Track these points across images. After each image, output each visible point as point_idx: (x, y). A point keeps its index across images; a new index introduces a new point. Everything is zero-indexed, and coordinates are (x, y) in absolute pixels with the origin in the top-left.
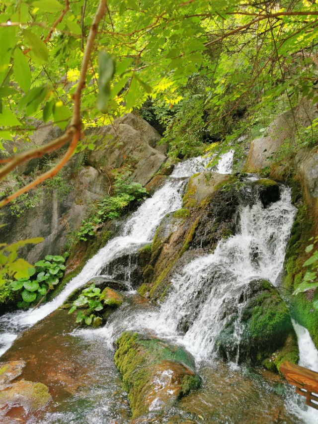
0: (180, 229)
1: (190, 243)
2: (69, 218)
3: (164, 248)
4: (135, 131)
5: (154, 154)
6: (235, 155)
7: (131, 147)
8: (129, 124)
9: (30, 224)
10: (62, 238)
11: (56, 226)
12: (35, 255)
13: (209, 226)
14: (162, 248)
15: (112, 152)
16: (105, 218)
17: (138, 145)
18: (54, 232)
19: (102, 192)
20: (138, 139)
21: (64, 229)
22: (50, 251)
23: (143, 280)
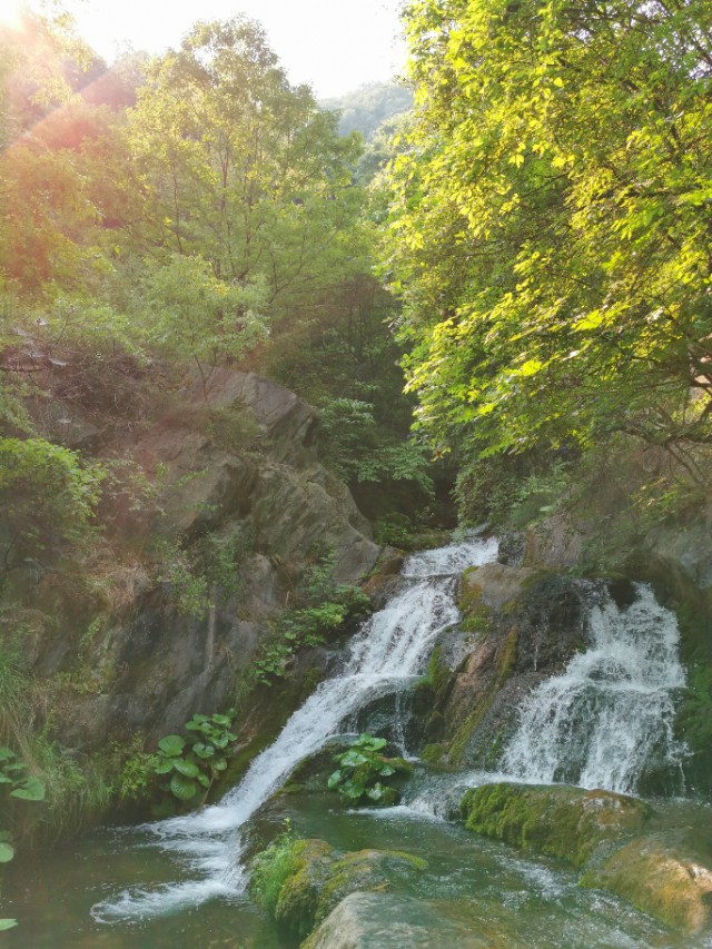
0: (483, 647)
1: (513, 666)
2: (232, 644)
3: (460, 680)
4: (330, 499)
5: (359, 540)
6: (501, 549)
7: (324, 524)
8: (320, 483)
9: (175, 648)
10: (219, 682)
11: (210, 657)
12: (179, 710)
13: (539, 638)
14: (454, 681)
15: (294, 529)
16: (297, 647)
17: (334, 520)
18: (209, 668)
19: (274, 603)
20: (334, 512)
21: (224, 664)
22: (200, 707)
23: (426, 738)
